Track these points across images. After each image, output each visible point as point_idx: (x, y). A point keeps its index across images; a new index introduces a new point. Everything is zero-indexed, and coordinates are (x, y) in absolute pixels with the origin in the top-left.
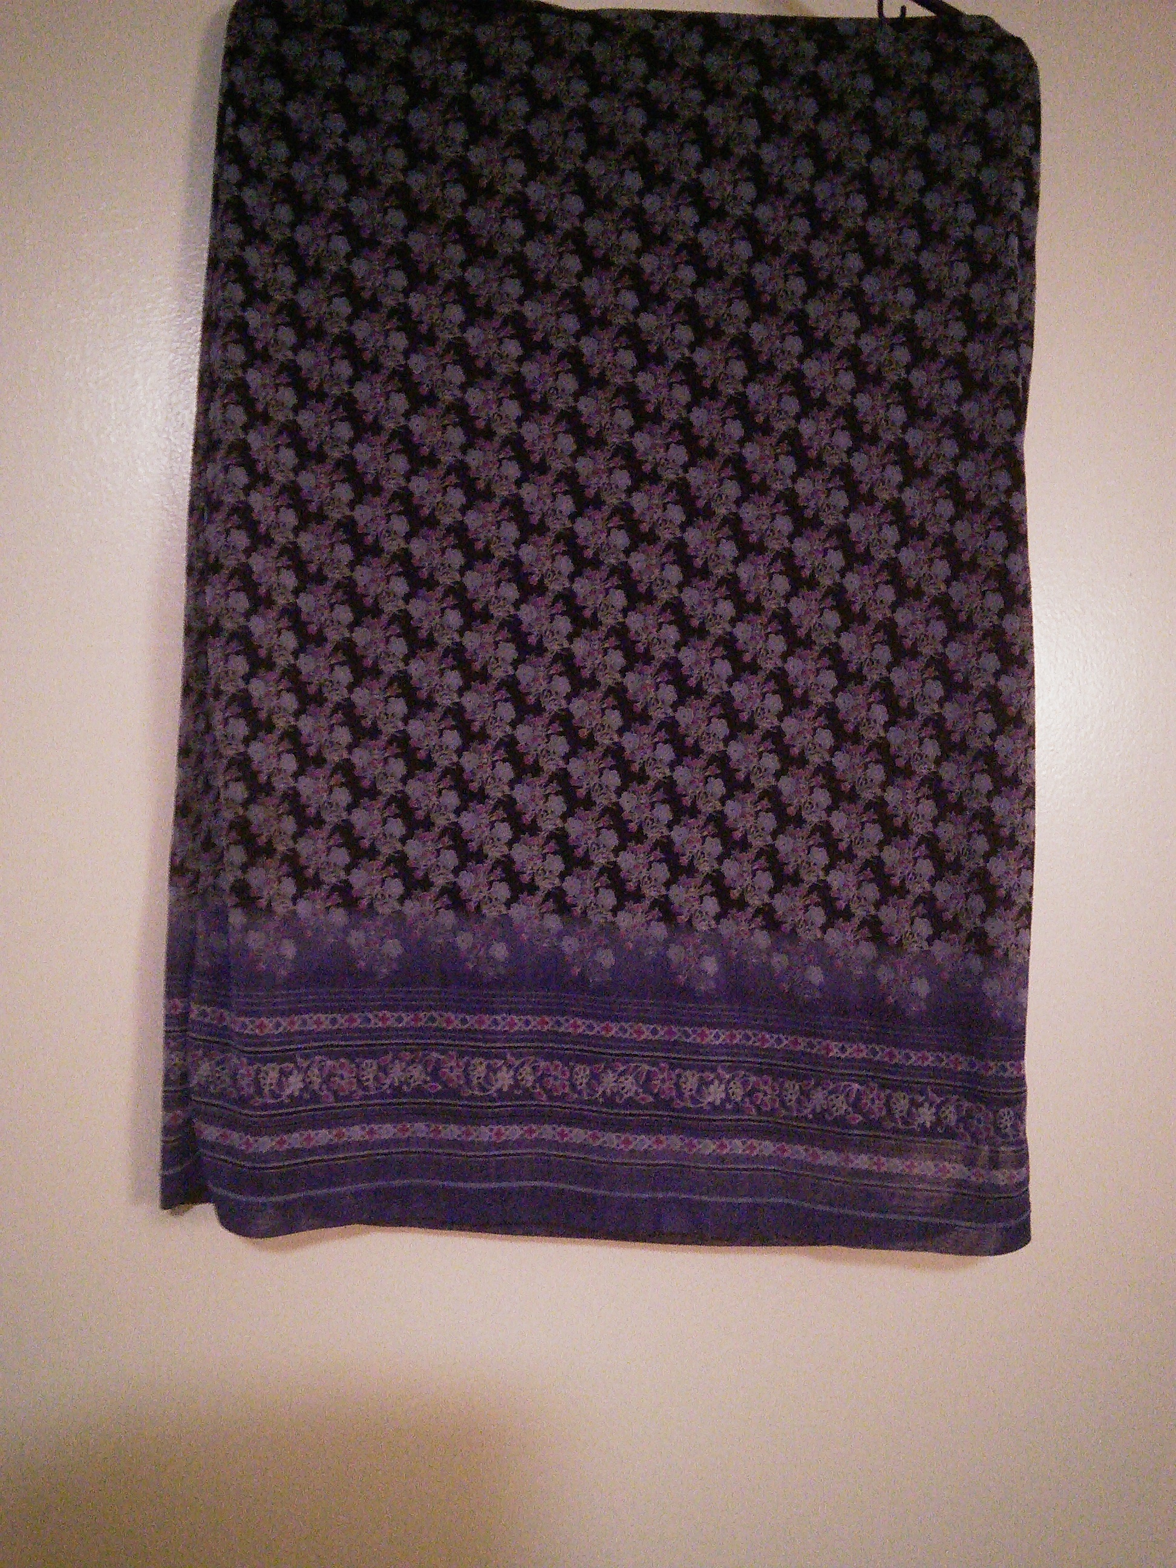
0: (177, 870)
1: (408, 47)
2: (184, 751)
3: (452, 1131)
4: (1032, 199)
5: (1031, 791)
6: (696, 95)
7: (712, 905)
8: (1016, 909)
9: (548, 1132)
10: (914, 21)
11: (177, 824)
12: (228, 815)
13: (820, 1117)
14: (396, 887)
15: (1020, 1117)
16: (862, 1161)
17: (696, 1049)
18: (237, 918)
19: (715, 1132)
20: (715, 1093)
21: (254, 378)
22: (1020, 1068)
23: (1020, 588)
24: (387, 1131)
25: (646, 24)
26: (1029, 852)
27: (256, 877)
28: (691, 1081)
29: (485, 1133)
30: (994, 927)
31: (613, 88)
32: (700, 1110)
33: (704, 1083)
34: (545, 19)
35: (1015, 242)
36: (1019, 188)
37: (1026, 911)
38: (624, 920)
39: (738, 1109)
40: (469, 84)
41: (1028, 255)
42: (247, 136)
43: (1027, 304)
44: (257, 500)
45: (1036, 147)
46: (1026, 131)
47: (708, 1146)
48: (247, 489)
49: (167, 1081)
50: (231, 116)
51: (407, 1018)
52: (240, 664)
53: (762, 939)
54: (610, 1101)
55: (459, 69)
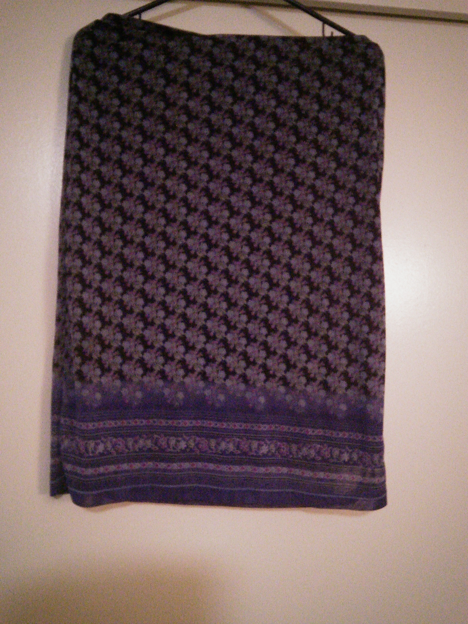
0: (55, 365)
1: (142, 50)
2: (58, 320)
3: (162, 465)
4: (382, 104)
5: (384, 332)
6: (253, 67)
7: (262, 376)
8: (379, 377)
9: (200, 465)
10: (336, 38)
11: (55, 348)
12: (75, 345)
13: (305, 458)
14: (140, 371)
15: (381, 457)
16: (322, 475)
17: (256, 432)
18: (78, 384)
19: (264, 464)
20: (264, 449)
21: (84, 177)
22: (381, 438)
23: (379, 254)
24: (137, 466)
25: (233, 40)
26: (383, 355)
27: (85, 369)
28: (255, 444)
29: (175, 466)
30: (371, 384)
31: (221, 64)
32: (259, 456)
33: (260, 445)
34: (195, 39)
35: (375, 122)
36: (377, 101)
37: (383, 378)
38: (229, 383)
39: (273, 455)
40: (166, 63)
41: (381, 126)
42: (80, 85)
43: (381, 145)
44: (85, 224)
45: (383, 85)
46: (380, 79)
47: (262, 470)
48: (81, 220)
49: (52, 447)
50: (74, 76)
51: (144, 422)
52: (79, 287)
53: (282, 389)
54: (223, 453)
55: (162, 58)
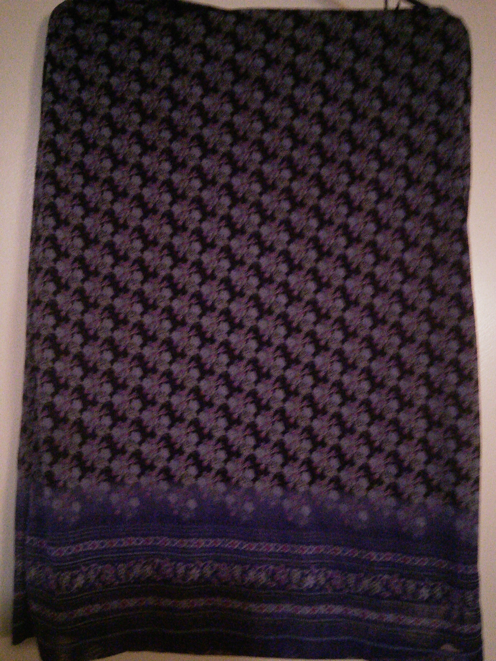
0: (21, 461)
1: (141, 30)
2: (25, 397)
3: (167, 602)
4: (468, 100)
5: (477, 416)
6: (290, 51)
7: (306, 477)
9: (219, 601)
10: (403, 11)
11: (21, 437)
12: (43, 436)
13: (366, 593)
14: (136, 469)
15: (476, 596)
17: (299, 557)
18: (47, 492)
19: (310, 602)
20: (310, 581)
21: (60, 202)
22: (476, 568)
23: (469, 306)
24: (132, 603)
25: (265, 15)
26: (477, 449)
27: (57, 470)
28: (296, 574)
29: (184, 604)
31: (248, 48)
32: (301, 591)
33: (304, 576)
34: (212, 15)
35: (460, 123)
36: (461, 95)
37: (477, 481)
38: (259, 486)
39: (322, 588)
40: (173, 48)
41: (467, 129)
42: (57, 78)
43: (467, 154)
44: (61, 267)
45: (469, 73)
46: (464, 66)
47: (306, 610)
48: (55, 261)
49: (16, 577)
50: (49, 68)
51: (142, 541)
52: (50, 354)
53: (334, 495)
54: (252, 585)
55: (167, 41)
